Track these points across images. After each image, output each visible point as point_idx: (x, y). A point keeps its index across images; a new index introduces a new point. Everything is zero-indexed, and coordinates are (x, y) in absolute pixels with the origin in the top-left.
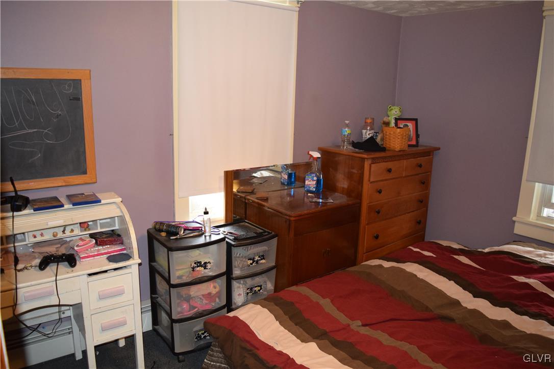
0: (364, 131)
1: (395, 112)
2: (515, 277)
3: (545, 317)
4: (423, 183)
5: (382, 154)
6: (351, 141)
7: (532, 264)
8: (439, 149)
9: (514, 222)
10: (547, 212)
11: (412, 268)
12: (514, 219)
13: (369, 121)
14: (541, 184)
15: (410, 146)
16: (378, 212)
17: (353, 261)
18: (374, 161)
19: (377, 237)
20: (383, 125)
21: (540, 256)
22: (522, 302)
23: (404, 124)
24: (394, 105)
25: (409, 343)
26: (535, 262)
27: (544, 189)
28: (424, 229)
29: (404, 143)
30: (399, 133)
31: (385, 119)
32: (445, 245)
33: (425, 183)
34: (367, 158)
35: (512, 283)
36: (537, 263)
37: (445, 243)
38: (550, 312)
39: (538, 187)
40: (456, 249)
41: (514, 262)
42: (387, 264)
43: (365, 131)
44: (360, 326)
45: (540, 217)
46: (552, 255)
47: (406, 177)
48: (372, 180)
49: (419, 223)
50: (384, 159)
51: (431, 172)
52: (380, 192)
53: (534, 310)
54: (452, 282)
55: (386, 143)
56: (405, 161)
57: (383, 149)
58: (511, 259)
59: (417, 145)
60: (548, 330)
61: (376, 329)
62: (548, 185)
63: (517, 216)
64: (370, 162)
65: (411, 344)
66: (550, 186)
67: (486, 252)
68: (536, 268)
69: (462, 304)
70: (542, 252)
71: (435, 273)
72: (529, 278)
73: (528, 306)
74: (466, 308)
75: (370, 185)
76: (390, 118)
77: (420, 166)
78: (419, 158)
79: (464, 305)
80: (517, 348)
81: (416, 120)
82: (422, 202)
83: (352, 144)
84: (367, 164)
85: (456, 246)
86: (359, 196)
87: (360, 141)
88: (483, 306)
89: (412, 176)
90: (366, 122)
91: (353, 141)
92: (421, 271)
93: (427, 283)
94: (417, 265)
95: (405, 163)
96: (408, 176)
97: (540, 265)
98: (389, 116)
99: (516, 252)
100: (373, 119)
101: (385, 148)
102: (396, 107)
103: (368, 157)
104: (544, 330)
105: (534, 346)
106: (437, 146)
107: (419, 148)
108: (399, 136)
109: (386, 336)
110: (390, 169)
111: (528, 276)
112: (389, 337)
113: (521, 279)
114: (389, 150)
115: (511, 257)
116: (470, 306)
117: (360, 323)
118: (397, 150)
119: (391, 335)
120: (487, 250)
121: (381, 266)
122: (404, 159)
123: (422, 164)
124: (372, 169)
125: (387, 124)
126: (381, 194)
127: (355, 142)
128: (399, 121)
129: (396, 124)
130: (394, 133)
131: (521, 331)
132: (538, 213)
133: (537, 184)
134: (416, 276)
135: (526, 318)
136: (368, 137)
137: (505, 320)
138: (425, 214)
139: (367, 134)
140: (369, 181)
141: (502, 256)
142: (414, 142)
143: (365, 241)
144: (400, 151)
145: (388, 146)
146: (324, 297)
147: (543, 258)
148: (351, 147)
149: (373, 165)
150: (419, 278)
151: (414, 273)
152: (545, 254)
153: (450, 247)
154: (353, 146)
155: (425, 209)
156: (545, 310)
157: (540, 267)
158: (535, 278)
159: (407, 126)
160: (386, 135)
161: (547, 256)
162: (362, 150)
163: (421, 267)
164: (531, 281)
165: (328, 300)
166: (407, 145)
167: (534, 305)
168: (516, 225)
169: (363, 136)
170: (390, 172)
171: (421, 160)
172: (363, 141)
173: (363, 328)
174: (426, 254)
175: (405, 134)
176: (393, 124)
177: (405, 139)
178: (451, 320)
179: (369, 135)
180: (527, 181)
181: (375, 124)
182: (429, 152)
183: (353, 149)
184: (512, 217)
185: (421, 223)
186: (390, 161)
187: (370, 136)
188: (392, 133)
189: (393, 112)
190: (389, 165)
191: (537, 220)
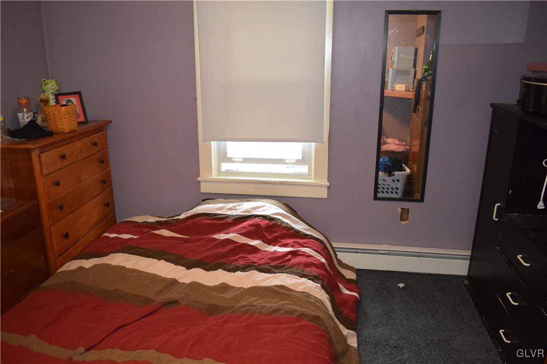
0: (20, 115)
1: (51, 87)
2: (216, 236)
3: (253, 266)
4: (102, 162)
5: (51, 140)
6: (6, 129)
7: (226, 219)
8: (111, 122)
9: (199, 182)
10: (225, 166)
11: (118, 260)
12: (199, 179)
13: (24, 101)
14: (215, 142)
15: (80, 123)
16: (61, 208)
17: (47, 272)
18: (43, 149)
19: (67, 236)
20: (41, 104)
21: (230, 209)
22: (230, 258)
23: (66, 99)
24: (48, 79)
25: (145, 349)
26: (227, 216)
27: (219, 146)
28: (114, 210)
29: (73, 123)
30: (66, 112)
31: (42, 96)
32: (140, 222)
33: (104, 161)
34: (33, 149)
35: (215, 243)
36: (230, 217)
37: (139, 219)
38: (254, 260)
39: (214, 144)
40: (152, 223)
41: (210, 222)
42: (88, 264)
43: (22, 114)
44: (83, 353)
45: (221, 172)
46: (240, 205)
47: (83, 159)
48: (45, 173)
49: (107, 205)
50: (54, 145)
51: (107, 148)
52: (58, 184)
53: (241, 263)
54: (163, 261)
55: (51, 126)
56: (78, 142)
57: (50, 134)
58: (207, 219)
59: (86, 122)
60: (260, 278)
61: (104, 349)
62: (222, 142)
63: (201, 176)
64: (37, 152)
65: (148, 350)
66: (224, 142)
67: (182, 218)
68: (231, 221)
69: (179, 281)
70: (231, 205)
71: (142, 257)
72: (228, 233)
73: (236, 260)
74: (184, 283)
75: (44, 179)
76: (46, 94)
77: (95, 144)
78: (92, 136)
79: (181, 281)
80: (243, 306)
81: (79, 93)
82: (105, 182)
83: (8, 132)
84: (35, 156)
85: (152, 219)
86: (34, 195)
87: (19, 128)
88: (198, 275)
89: (88, 157)
90: (19, 104)
91: (8, 129)
92: (127, 260)
93: (139, 272)
94: (121, 254)
95: (78, 144)
96: (85, 158)
97: (233, 218)
98: (45, 92)
99: (210, 211)
100: (28, 98)
101: (51, 131)
102: (52, 81)
103: (35, 147)
104: (257, 279)
105: (255, 299)
106: (109, 119)
107: (90, 125)
108: (66, 115)
109: (118, 351)
110: (64, 155)
111: (226, 231)
112: (122, 351)
113: (222, 236)
114: (57, 133)
115: (207, 217)
116: (187, 281)
117: (82, 349)
118: (66, 132)
119: (123, 348)
120: (182, 216)
121: (81, 269)
122: (76, 141)
123: (97, 142)
124: (43, 159)
125: (46, 101)
126: (60, 186)
127: (12, 130)
128: (59, 97)
129: (57, 102)
130: (59, 112)
131: (240, 288)
132: (218, 169)
133: (212, 142)
134: (124, 267)
135: (238, 273)
136: (27, 120)
137: (222, 283)
138: (111, 195)
139: (25, 118)
140: (42, 174)
141: (199, 219)
142: (82, 119)
143: (55, 244)
144: (69, 132)
145: (55, 128)
146: (26, 334)
147: (234, 211)
148: (8, 138)
149: (42, 155)
150: (128, 269)
151: (122, 265)
152: (234, 207)
153: (145, 222)
154: (10, 135)
155: (110, 188)
156: (250, 260)
157: (234, 219)
158: (233, 232)
159: (70, 101)
160: (50, 116)
161: (236, 208)
162: (24, 138)
163: (126, 255)
164: (231, 236)
165: (33, 337)
166: (76, 123)
167: (240, 258)
168: (202, 184)
169: (21, 121)
170: (64, 158)
171: (95, 137)
172: (22, 126)
173: (88, 352)
174: (124, 238)
175: (72, 112)
176: (52, 102)
177: (73, 118)
178: (176, 302)
179: (27, 118)
180: (203, 141)
181: (31, 104)
182: (102, 127)
183: (12, 139)
184: (197, 179)
185: (109, 204)
186: (61, 146)
187: (29, 120)
188: (56, 113)
189: (49, 86)
190: (62, 150)
191: (218, 175)
